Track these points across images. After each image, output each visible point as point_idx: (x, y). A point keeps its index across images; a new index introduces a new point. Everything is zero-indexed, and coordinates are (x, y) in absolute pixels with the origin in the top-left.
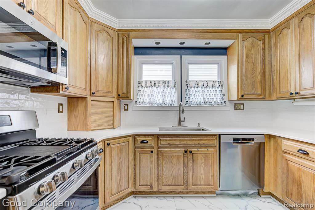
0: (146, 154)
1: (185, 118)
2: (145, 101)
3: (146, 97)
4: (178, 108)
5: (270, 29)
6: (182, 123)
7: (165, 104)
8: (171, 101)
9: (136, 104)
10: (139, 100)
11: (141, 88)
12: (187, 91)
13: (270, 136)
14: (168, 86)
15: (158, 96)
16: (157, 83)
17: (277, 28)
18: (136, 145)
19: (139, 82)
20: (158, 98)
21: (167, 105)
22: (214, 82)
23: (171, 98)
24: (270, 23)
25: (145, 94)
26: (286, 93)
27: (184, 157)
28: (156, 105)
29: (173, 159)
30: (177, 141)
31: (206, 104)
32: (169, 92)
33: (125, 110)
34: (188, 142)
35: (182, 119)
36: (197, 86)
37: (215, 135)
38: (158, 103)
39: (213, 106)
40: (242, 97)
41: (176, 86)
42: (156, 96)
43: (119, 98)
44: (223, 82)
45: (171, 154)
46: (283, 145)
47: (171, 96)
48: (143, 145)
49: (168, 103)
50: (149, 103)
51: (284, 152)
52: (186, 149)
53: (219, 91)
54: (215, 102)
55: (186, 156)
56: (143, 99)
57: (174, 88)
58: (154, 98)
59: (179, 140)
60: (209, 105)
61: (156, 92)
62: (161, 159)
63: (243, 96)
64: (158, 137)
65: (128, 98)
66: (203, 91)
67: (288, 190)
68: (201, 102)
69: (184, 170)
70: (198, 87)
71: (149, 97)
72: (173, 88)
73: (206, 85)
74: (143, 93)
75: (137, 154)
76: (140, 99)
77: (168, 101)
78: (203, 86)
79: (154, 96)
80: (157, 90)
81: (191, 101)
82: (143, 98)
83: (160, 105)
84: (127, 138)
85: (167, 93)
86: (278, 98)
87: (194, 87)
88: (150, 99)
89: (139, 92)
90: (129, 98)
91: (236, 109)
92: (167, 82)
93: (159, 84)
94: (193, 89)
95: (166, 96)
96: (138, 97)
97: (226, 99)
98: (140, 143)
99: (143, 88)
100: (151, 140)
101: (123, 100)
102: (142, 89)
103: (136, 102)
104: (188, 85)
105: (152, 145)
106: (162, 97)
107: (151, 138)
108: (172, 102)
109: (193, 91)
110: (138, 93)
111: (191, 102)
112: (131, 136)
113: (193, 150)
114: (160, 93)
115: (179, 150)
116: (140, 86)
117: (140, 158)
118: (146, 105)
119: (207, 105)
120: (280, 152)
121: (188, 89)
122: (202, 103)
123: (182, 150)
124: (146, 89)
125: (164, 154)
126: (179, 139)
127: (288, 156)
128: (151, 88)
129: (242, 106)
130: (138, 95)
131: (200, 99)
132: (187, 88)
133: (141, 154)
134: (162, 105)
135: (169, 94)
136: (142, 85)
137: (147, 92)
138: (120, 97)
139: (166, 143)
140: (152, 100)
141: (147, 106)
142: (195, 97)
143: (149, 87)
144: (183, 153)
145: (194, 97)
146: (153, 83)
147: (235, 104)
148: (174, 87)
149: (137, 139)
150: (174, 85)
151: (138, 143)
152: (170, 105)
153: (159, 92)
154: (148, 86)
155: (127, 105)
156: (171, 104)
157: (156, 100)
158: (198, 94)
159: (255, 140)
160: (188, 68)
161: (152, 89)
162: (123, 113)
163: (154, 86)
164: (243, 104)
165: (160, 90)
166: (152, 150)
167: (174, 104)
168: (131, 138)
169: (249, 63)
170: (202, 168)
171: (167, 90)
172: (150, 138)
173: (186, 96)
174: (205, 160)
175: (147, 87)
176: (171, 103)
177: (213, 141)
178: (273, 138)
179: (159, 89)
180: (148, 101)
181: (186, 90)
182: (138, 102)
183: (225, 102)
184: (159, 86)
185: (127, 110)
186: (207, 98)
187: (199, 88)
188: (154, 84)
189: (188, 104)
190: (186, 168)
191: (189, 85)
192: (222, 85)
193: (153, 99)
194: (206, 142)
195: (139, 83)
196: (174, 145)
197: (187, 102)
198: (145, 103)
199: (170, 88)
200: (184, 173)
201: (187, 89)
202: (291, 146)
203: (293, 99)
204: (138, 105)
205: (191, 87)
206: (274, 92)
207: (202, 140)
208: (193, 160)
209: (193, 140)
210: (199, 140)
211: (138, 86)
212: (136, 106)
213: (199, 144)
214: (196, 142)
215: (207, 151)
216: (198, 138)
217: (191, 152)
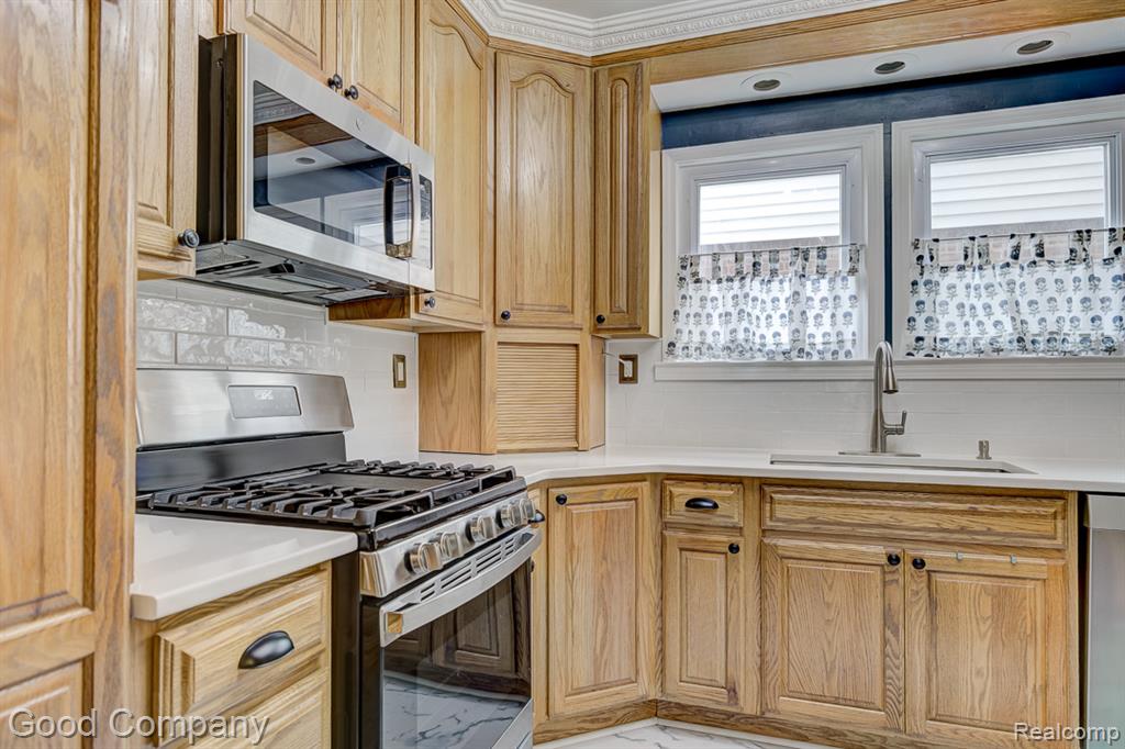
0: (708, 557)
1: (904, 415)
2: (710, 340)
3: (716, 325)
4: (872, 369)
6: (890, 439)
7: (801, 350)
8: (833, 339)
9: (670, 353)
10: (685, 338)
11: (692, 286)
12: (922, 288)
14: (821, 272)
15: (769, 317)
16: (764, 259)
18: (668, 518)
19: (683, 259)
20: (769, 325)
21: (816, 358)
22: (1084, 234)
23: (833, 324)
25: (711, 311)
27: (885, 584)
28: (760, 358)
29: (830, 588)
30: (849, 510)
31: (1030, 346)
32: (824, 299)
33: (623, 380)
34: (908, 519)
35: (891, 420)
36: (977, 262)
38: (773, 348)
41: (861, 267)
42: (763, 318)
43: (599, 330)
45: (823, 567)
47: (833, 316)
48: (696, 517)
49: (820, 347)
50: (729, 348)
52: (895, 550)
53: (1114, 279)
54: (1085, 339)
55: (897, 581)
56: (702, 333)
57: (851, 280)
58: (753, 328)
59: (862, 507)
60: (1048, 356)
61: (763, 302)
62: (778, 583)
64: (762, 488)
65: (636, 328)
66: (1011, 283)
68: (1003, 342)
69: (885, 642)
70: (980, 268)
71: (727, 322)
72: (844, 279)
74: (703, 307)
75: (672, 552)
76: (690, 332)
77: (819, 340)
78: (1016, 257)
79: (754, 320)
80: (769, 291)
81: (940, 335)
82: (704, 326)
83: (780, 358)
84: (633, 485)
85: (816, 303)
87: (961, 268)
88: (734, 331)
89: (683, 305)
90: (640, 329)
92: (813, 253)
93: (777, 266)
94: (952, 276)
95: (811, 314)
96: (680, 325)
98: (684, 508)
99: (704, 285)
100: (730, 498)
101: (614, 337)
102: (696, 290)
103: (672, 344)
104: (926, 260)
105: (736, 520)
106: (791, 320)
107: (731, 492)
108: (842, 341)
109: (952, 287)
110: (678, 308)
111: (946, 340)
112: (645, 480)
113: (931, 557)
114: (782, 303)
115: (864, 553)
116: (689, 280)
117: (684, 568)
118: (713, 360)
119: (1025, 355)
121: (926, 276)
122: (1008, 346)
123: (879, 551)
124: (714, 290)
125: (791, 564)
126: (858, 501)
128: (736, 284)
130: (681, 317)
131: (997, 323)
132: (922, 274)
133: (688, 553)
134: (790, 358)
135: (824, 308)
136: (695, 274)
137: (720, 302)
138: (605, 325)
139: (799, 517)
140: (741, 336)
141: (720, 360)
142: (966, 318)
143: (730, 280)
144: (882, 566)
145: (963, 315)
146: (748, 260)
148: (853, 271)
149: (671, 492)
150: (849, 266)
151: (677, 507)
152: (828, 357)
153: (775, 300)
154: (722, 275)
155: (633, 359)
156: (835, 353)
157: (763, 337)
158: (985, 299)
160: (925, 180)
161: (742, 286)
162: (616, 392)
163: (750, 276)
165: (782, 290)
166: (734, 540)
167: (848, 353)
168: (645, 486)
170: (982, 645)
171: (816, 290)
172: (727, 491)
173: (912, 313)
174: (998, 607)
175: (720, 281)
176: (834, 347)
177: (1042, 521)
179: (775, 285)
180: (723, 342)
181: (915, 283)
182: (679, 345)
184: (774, 273)
185: (633, 379)
186: (1038, 317)
187: (988, 272)
188: (754, 265)
189: (922, 353)
190: (896, 633)
191: (932, 258)
193: (746, 330)
194: (1001, 525)
195: (684, 267)
196: (836, 529)
197: (919, 339)
198: (710, 348)
199: (832, 280)
200: (885, 655)
201: (918, 278)
204: (678, 361)
205: (944, 269)
207: (982, 514)
208: (933, 604)
209: (934, 510)
210: (963, 513)
211: (681, 279)
212: (669, 362)
213: (962, 530)
214: (948, 522)
215: (1009, 566)
216: (960, 502)
217: (919, 564)
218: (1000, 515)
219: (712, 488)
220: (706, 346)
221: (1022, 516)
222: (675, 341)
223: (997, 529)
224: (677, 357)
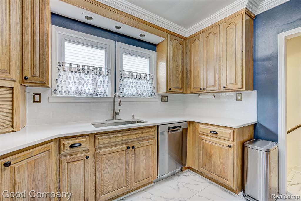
0: (78, 162)
1: (120, 110)
2: (69, 89)
3: (71, 85)
4: (113, 99)
5: (186, 37)
6: (117, 116)
7: (96, 94)
8: (103, 91)
9: (55, 93)
10: (60, 88)
11: (63, 72)
12: (121, 81)
13: (190, 123)
14: (100, 74)
15: (87, 84)
16: (86, 68)
17: (191, 38)
18: (62, 153)
19: (60, 63)
20: (87, 87)
21: (99, 96)
22: (146, 75)
23: (103, 88)
24: (187, 32)
25: (69, 81)
26: (197, 88)
27: (126, 154)
28: (85, 96)
29: (114, 160)
30: (118, 137)
31: (139, 95)
32: (101, 81)
33: (35, 101)
34: (131, 137)
35: (117, 111)
36: (131, 77)
37: (154, 126)
38: (88, 93)
39: (145, 98)
40: (169, 91)
41: (109, 74)
42: (85, 84)
43: (25, 83)
44: (153, 75)
45: (112, 155)
46: (200, 128)
47: (103, 85)
48: (74, 149)
49: (100, 93)
50: (75, 92)
51: (200, 134)
52: (128, 146)
53: (150, 83)
54: (146, 94)
55: (129, 153)
56: (67, 87)
57: (107, 77)
58: (83, 87)
60: (142, 97)
61: (85, 80)
62: (99, 163)
63: (170, 89)
64: (95, 136)
65: (43, 82)
66: (136, 82)
67: (203, 162)
68: (134, 94)
69: (126, 169)
70: (131, 78)
71: (75, 85)
72: (106, 76)
73: (139, 77)
74: (67, 79)
75: (64, 165)
76: (62, 87)
77: (100, 91)
78: (137, 77)
79: (83, 85)
80: (86, 77)
81: (125, 92)
82: (67, 85)
83: (90, 96)
84: (47, 145)
85: (99, 82)
86: (191, 92)
87: (128, 78)
88: (77, 87)
89: (59, 78)
90: (45, 83)
91: (162, 100)
92: (98, 69)
93: (89, 70)
94: (126, 79)
95: (98, 84)
96: (58, 84)
97: (155, 91)
98: (69, 148)
99: (67, 72)
100: (85, 141)
101: (30, 86)
102: (65, 74)
103: (55, 90)
104: (122, 75)
105: (88, 147)
106: (93, 86)
107: (86, 139)
108: (105, 92)
109: (126, 82)
110: (58, 78)
111: (125, 93)
112: (52, 141)
113: (135, 145)
114: (90, 81)
115: (121, 148)
116: (62, 70)
117: (69, 169)
118: (70, 96)
119: (139, 97)
120: (197, 134)
121: (122, 79)
122: (135, 95)
123: (124, 147)
124: (70, 74)
125: (104, 156)
126: (120, 135)
127: (203, 136)
128: (78, 73)
129: (166, 98)
130: (59, 81)
131: (133, 90)
132: (121, 78)
133: (70, 164)
134: (92, 96)
135: (101, 83)
136: (64, 68)
137: (72, 78)
138: (28, 81)
139: (106, 142)
140: (80, 89)
141: (72, 96)
142: (129, 89)
143: (76, 72)
144: (125, 150)
145: (128, 88)
146: (81, 67)
147: (162, 96)
148: (108, 75)
149: (63, 143)
150: (106, 74)
151: (66, 148)
152: (102, 96)
153: (88, 80)
154: (73, 70)
155: (40, 94)
156: (103, 95)
157: (85, 90)
158: (132, 85)
159: (183, 127)
160: (121, 57)
161: (80, 75)
162: (31, 107)
163: (82, 72)
164: (167, 96)
165: (90, 77)
166: (87, 154)
167: (107, 95)
168: (53, 144)
169: (174, 61)
170: (144, 162)
171: (99, 78)
172: (84, 139)
173: (120, 87)
175: (72, 72)
176: (103, 93)
177: (153, 132)
178: (192, 123)
179: (88, 76)
180: (73, 90)
181: (120, 80)
182: (58, 91)
183: (155, 94)
184: (88, 72)
185: (40, 101)
186: (140, 89)
187: (132, 79)
188: (83, 69)
189: (122, 96)
190: (128, 166)
191: (123, 75)
192: (152, 78)
193: (81, 87)
194: (147, 134)
195: (60, 66)
196: (115, 143)
197: (121, 93)
198: (69, 92)
199: (102, 77)
200: (126, 172)
202: (206, 129)
203: (199, 93)
204: (57, 96)
205: (125, 77)
206: (189, 87)
207: (144, 133)
208: (135, 156)
209: (136, 134)
210: (141, 133)
211: (59, 69)
212: (54, 96)
213: (141, 137)
214: (138, 136)
215: (148, 143)
216: (140, 131)
217: (133, 147)
218: (147, 132)
219: (79, 139)
220: (68, 91)
221: (150, 132)
222: (56, 89)
223: (146, 135)
224: (57, 94)
